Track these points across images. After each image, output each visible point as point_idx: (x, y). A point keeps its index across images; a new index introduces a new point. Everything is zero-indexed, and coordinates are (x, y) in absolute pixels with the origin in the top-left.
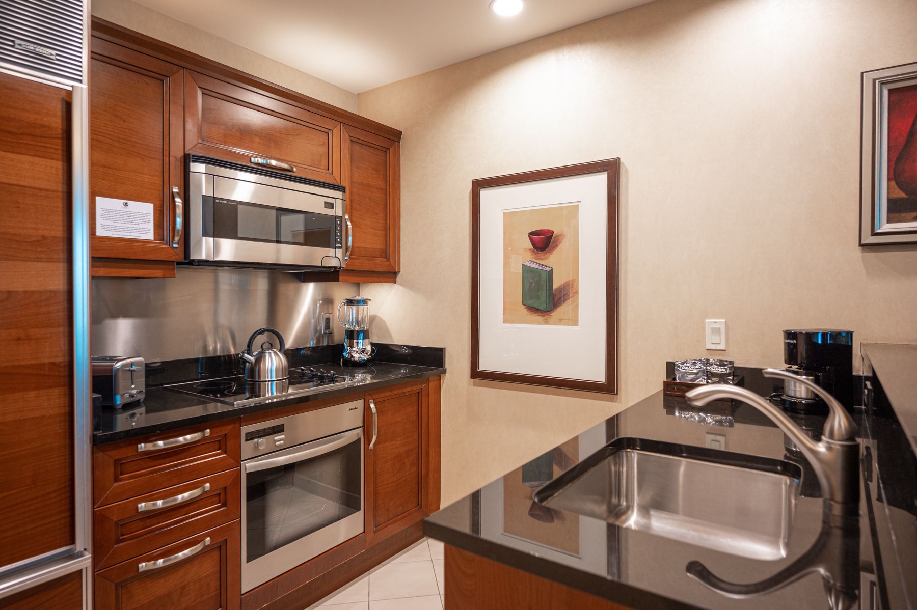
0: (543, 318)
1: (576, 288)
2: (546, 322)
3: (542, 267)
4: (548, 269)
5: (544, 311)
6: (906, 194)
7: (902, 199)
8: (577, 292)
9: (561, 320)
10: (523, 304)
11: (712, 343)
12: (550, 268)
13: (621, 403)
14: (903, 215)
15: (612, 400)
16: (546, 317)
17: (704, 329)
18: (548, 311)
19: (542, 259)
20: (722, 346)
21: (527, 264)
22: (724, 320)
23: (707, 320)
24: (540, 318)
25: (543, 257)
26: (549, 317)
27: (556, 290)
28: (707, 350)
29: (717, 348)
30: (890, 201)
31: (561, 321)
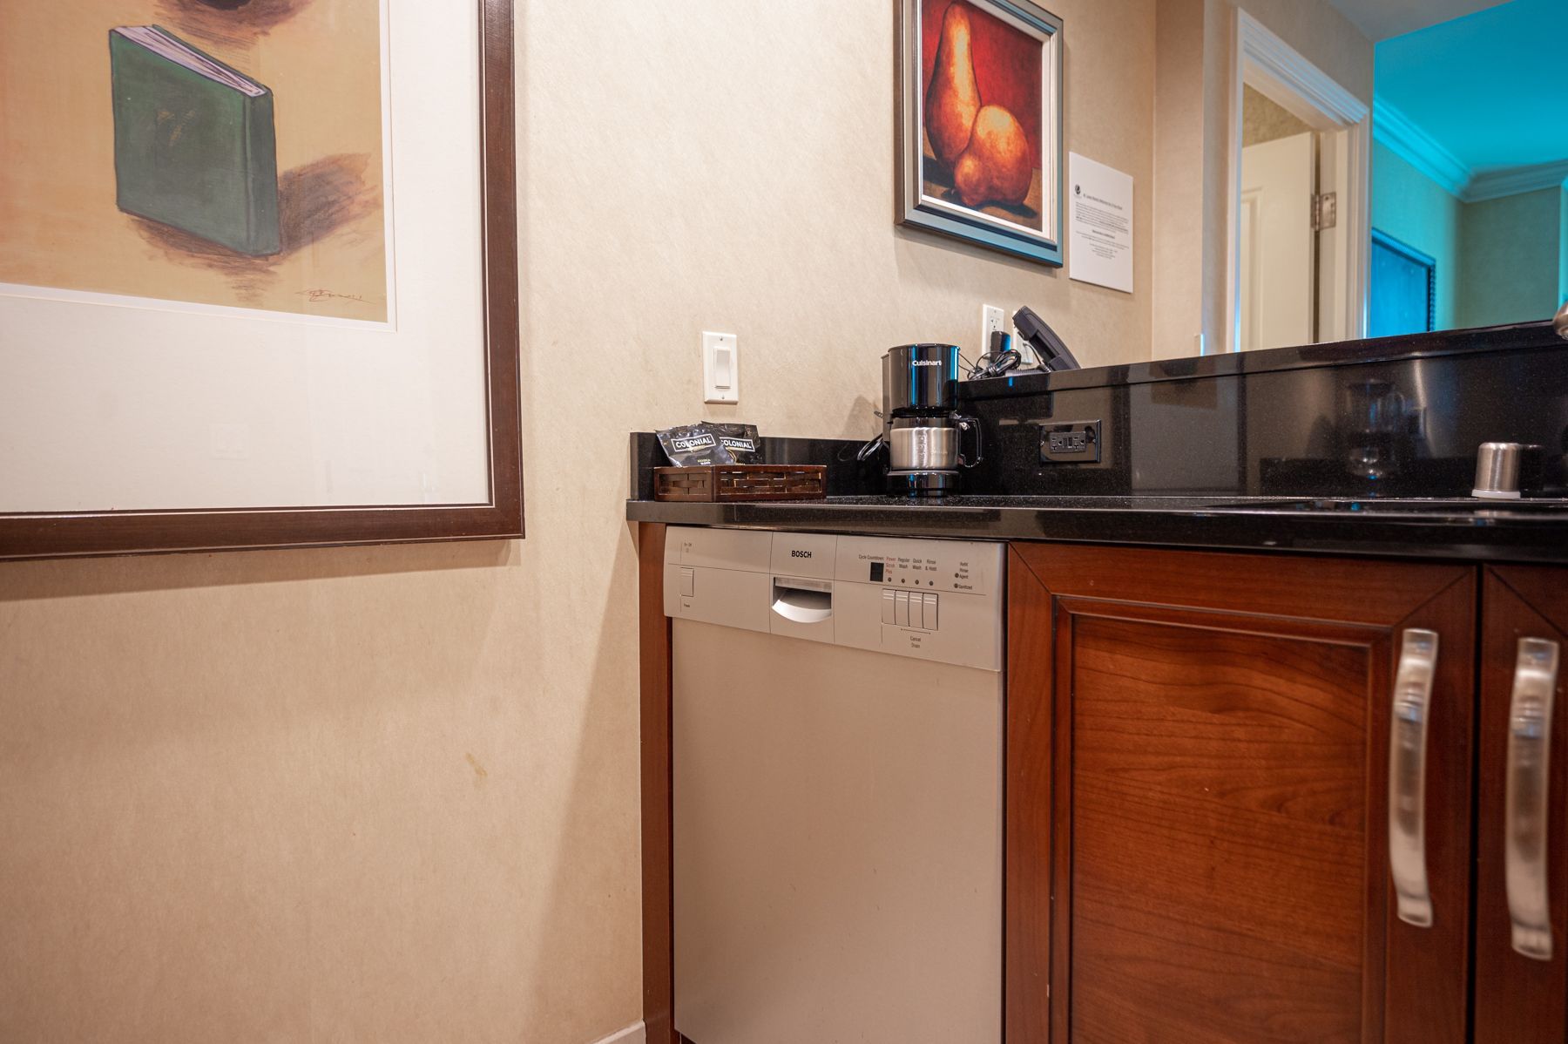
0: (232, 279)
1: (373, 189)
2: (250, 299)
3: (220, 73)
4: (253, 91)
5: (238, 254)
6: (935, 155)
7: (931, 159)
8: (377, 204)
9: (316, 295)
10: (122, 209)
11: (718, 387)
12: (258, 85)
13: (518, 563)
14: (934, 186)
15: (493, 560)
16: (250, 276)
17: (700, 356)
18: (258, 256)
19: (219, 42)
20: (731, 396)
21: (137, 34)
22: (734, 336)
23: (707, 334)
24: (215, 278)
25: (224, 33)
26: (258, 276)
27: (294, 178)
28: (706, 403)
29: (726, 399)
30: (925, 158)
31: (318, 300)
